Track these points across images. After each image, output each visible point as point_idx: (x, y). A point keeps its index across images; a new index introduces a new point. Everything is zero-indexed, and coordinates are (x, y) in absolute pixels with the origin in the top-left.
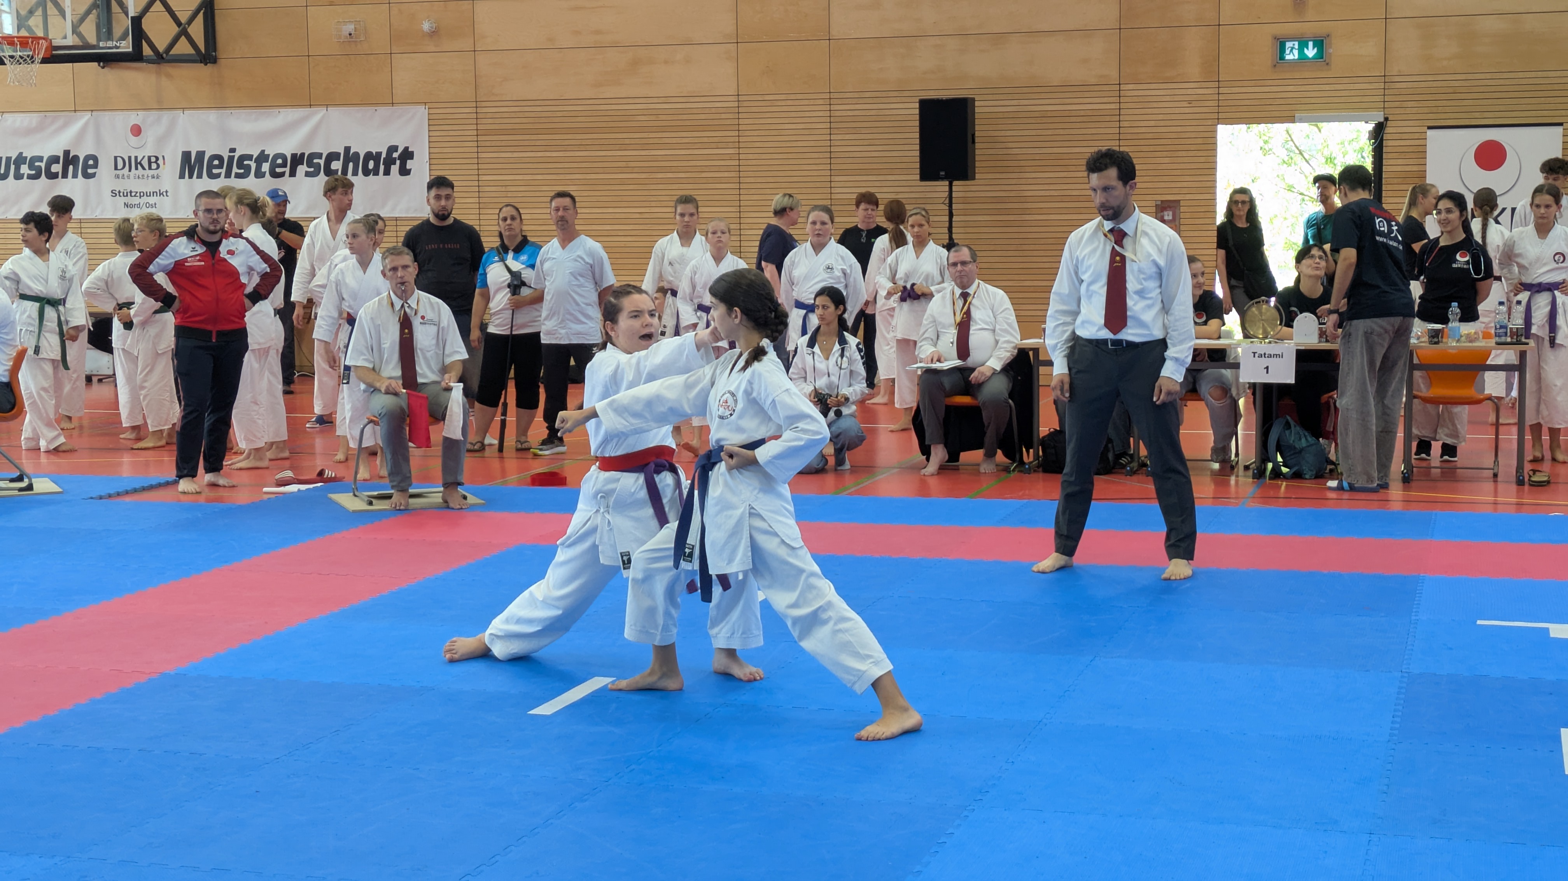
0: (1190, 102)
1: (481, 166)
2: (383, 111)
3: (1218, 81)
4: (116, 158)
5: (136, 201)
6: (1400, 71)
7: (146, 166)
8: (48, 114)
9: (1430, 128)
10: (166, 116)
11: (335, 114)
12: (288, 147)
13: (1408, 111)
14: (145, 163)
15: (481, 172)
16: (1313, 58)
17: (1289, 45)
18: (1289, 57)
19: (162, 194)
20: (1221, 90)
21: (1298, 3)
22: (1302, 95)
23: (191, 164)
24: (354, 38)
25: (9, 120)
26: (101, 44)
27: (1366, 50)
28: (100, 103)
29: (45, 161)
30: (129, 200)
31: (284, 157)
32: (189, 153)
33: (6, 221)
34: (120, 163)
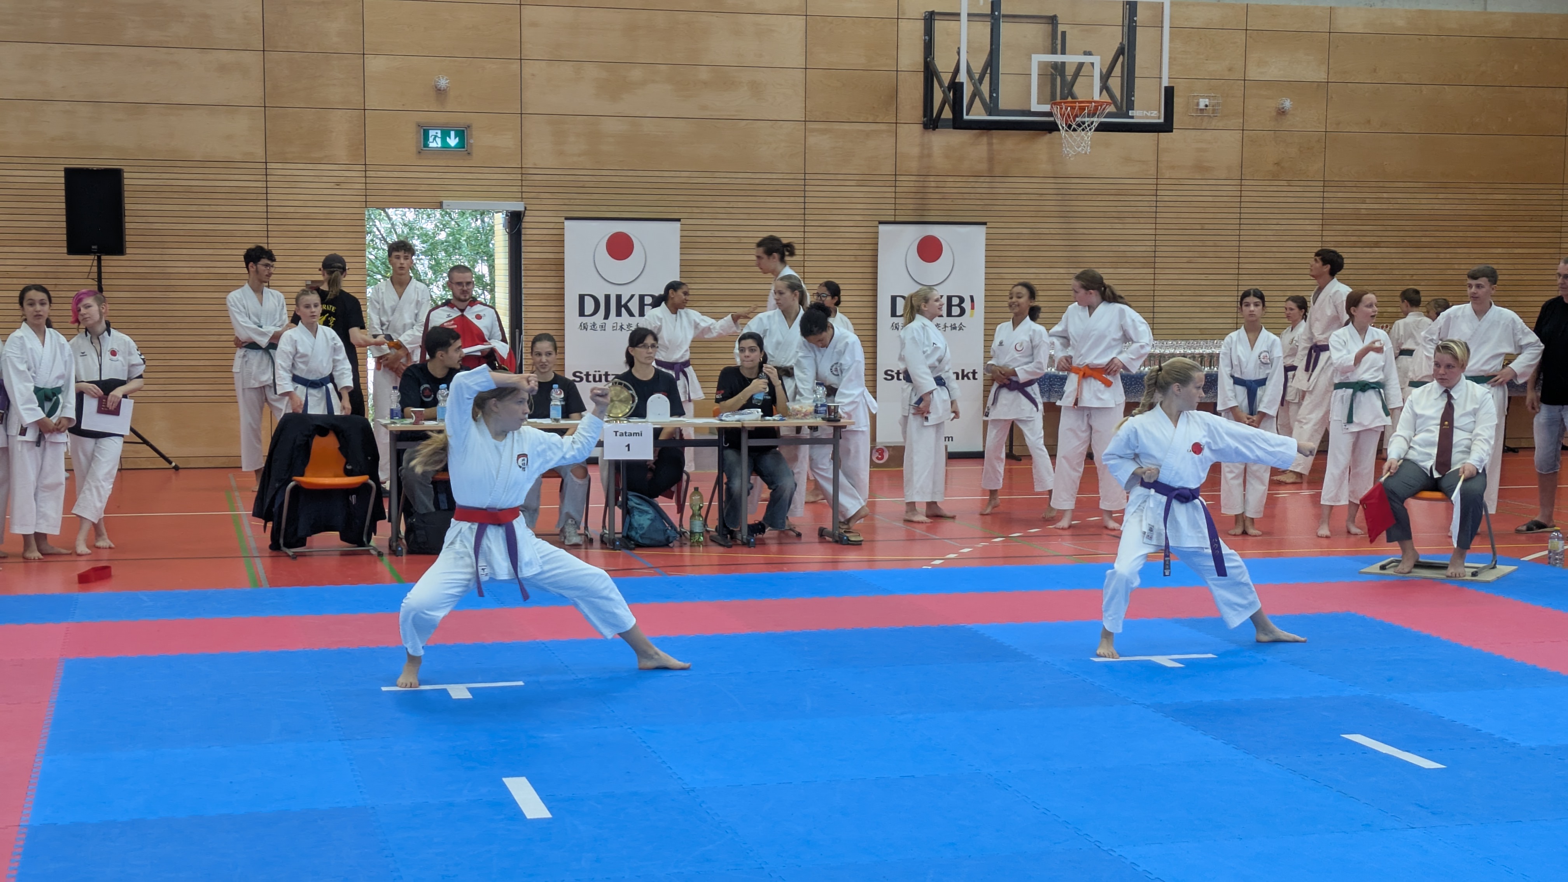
0: (338, 184)
3: (365, 164)
6: (535, 165)
9: (567, 219)
13: (544, 202)
16: (455, 147)
17: (432, 133)
18: (431, 145)
20: (369, 174)
21: (440, 93)
22: (447, 182)
27: (506, 141)
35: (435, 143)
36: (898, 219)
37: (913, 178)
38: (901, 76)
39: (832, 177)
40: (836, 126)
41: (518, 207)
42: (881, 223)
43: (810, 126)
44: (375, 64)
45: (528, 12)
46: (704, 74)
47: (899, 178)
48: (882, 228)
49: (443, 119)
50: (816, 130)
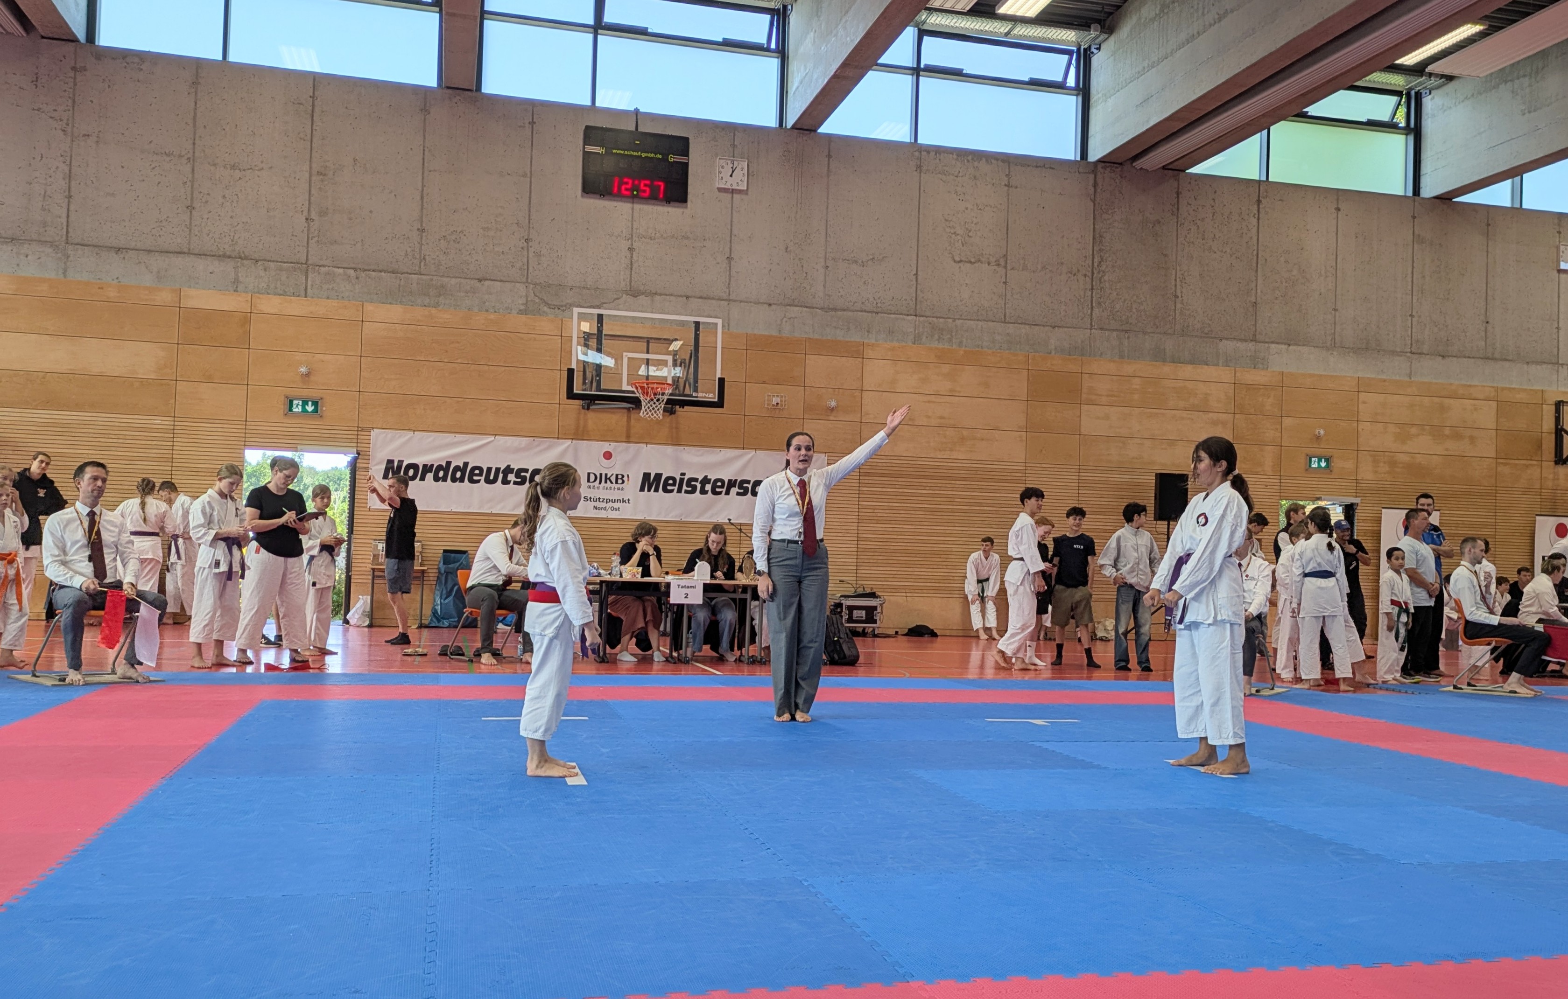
0: (1266, 486)
1: (861, 496)
4: (589, 474)
5: (603, 505)
6: (1363, 478)
7: (614, 481)
8: (536, 439)
9: (1383, 508)
10: (632, 446)
11: (761, 454)
12: (725, 474)
13: (1368, 498)
14: (613, 479)
15: (860, 499)
16: (1325, 467)
17: (1313, 459)
18: (1313, 466)
19: (625, 501)
20: (1282, 481)
21: (1318, 438)
22: (1319, 486)
23: (650, 482)
24: (779, 406)
25: (501, 440)
26: (694, 394)
27: (1349, 465)
28: (580, 434)
29: (530, 472)
30: (598, 504)
31: (722, 481)
32: (649, 474)
33: (491, 514)
34: (592, 478)
35: (1315, 465)
36: (1542, 513)
37: (1549, 491)
38: (1544, 435)
39: (1510, 489)
40: (1511, 461)
41: (1349, 500)
42: (1537, 515)
43: (1500, 461)
44: (1287, 422)
45: (1362, 395)
46: (1447, 431)
47: (1543, 491)
48: (1538, 518)
49: (1318, 452)
50: (1502, 463)
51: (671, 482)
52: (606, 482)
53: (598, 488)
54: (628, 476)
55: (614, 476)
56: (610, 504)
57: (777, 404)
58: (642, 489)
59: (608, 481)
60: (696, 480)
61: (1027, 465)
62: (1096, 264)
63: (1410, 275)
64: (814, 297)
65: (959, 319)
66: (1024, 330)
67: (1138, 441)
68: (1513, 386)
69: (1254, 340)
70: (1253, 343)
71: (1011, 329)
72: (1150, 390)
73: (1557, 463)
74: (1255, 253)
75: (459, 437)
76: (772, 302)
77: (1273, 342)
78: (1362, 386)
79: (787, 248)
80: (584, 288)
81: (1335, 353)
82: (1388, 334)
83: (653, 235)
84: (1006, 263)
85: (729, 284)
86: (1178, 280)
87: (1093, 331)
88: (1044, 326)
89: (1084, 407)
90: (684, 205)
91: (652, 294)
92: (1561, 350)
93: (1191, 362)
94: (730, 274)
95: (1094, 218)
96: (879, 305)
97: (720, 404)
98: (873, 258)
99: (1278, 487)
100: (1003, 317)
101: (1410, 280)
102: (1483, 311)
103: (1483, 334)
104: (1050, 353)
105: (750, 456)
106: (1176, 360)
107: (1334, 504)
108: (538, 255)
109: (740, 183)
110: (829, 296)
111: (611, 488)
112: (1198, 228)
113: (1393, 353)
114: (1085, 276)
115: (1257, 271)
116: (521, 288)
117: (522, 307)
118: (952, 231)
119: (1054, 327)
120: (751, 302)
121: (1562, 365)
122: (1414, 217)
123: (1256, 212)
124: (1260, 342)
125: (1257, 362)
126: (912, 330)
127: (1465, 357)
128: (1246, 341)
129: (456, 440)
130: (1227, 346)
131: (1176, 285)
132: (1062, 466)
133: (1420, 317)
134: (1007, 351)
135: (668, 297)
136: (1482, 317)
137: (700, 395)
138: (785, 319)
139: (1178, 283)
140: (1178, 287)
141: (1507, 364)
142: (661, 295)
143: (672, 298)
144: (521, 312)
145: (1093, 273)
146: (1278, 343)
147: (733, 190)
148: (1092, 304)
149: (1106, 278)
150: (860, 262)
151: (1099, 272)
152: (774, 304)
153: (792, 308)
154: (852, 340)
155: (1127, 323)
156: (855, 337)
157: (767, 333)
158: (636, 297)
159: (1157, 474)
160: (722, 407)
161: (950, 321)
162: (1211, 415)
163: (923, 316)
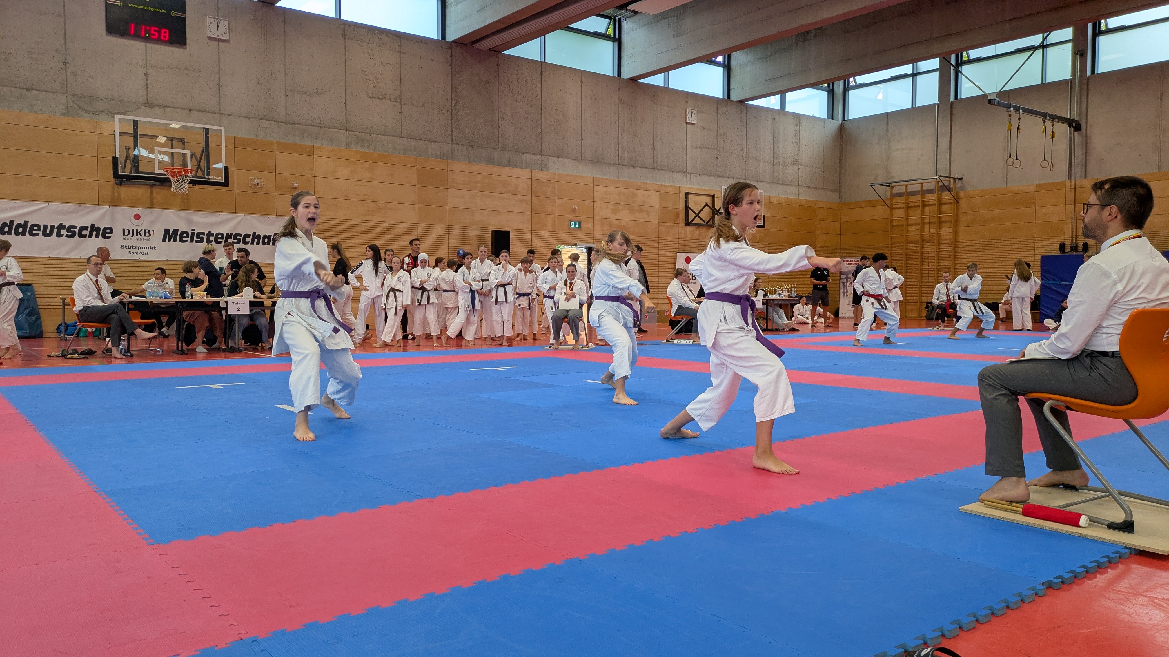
0: (549, 237)
2: (272, 218)
4: (124, 230)
5: (136, 251)
7: (143, 234)
8: (81, 205)
10: (156, 211)
11: (249, 217)
12: (224, 230)
14: (142, 233)
16: (578, 227)
17: (572, 223)
19: (152, 248)
20: (557, 234)
21: (574, 210)
22: (575, 238)
23: (169, 235)
24: (259, 186)
25: (54, 206)
26: (207, 177)
27: (590, 226)
28: (115, 202)
29: (78, 228)
30: (131, 250)
31: (222, 235)
32: (169, 230)
33: (49, 258)
34: (126, 232)
35: (573, 226)
36: (680, 251)
37: (683, 239)
38: (681, 210)
39: (665, 239)
40: (666, 224)
41: (590, 245)
42: (677, 252)
43: (660, 224)
44: (559, 201)
45: (595, 187)
46: (636, 207)
47: (680, 239)
48: (678, 254)
49: (574, 218)
50: (661, 225)
51: (185, 235)
52: (137, 235)
53: (131, 239)
54: (153, 231)
55: (143, 231)
56: (141, 250)
57: (258, 184)
58: (164, 240)
59: (138, 234)
60: (203, 234)
61: (418, 225)
62: (453, 105)
63: (618, 121)
64: (279, 115)
65: (373, 134)
66: (413, 142)
67: (481, 211)
68: (666, 184)
69: (541, 154)
70: (540, 156)
71: (405, 141)
72: (487, 181)
73: (686, 225)
74: (540, 103)
75: (20, 203)
76: (250, 116)
77: (551, 156)
78: (596, 182)
79: (259, 81)
80: (112, 100)
81: (582, 163)
82: (607, 154)
83: (162, 66)
84: (401, 101)
85: (219, 103)
86: (499, 117)
87: (453, 145)
88: (424, 140)
89: (450, 190)
90: (185, 47)
91: (163, 107)
92: (687, 165)
93: (508, 166)
94: (220, 96)
95: (452, 77)
96: (322, 122)
97: (226, 184)
98: (317, 92)
99: (555, 238)
100: (400, 134)
101: (618, 124)
102: (652, 143)
103: (652, 155)
104: (429, 158)
105: (241, 217)
106: (500, 164)
107: (582, 247)
108: (75, 74)
109: (224, 35)
110: (289, 114)
111: (141, 239)
112: (509, 87)
113: (610, 164)
114: (448, 111)
115: (541, 114)
116: (63, 97)
117: (64, 111)
118: (367, 78)
119: (431, 142)
120: (235, 116)
121: (688, 173)
122: (619, 89)
123: (540, 80)
124: (544, 155)
125: (542, 167)
126: (344, 139)
127: (644, 168)
128: (536, 154)
129: (16, 205)
130: (527, 157)
131: (498, 120)
132: (439, 226)
133: (622, 144)
134: (404, 155)
135: (176, 109)
136: (652, 146)
137: (212, 177)
138: (259, 129)
139: (500, 119)
140: (500, 121)
141: (663, 172)
142: (170, 107)
143: (178, 110)
144: (63, 114)
145: (452, 110)
146: (553, 156)
147: (219, 39)
148: (452, 129)
149: (460, 113)
150: (309, 93)
151: (455, 110)
152: (252, 118)
153: (264, 121)
154: (306, 144)
155: (472, 141)
156: (308, 142)
157: (248, 137)
158: (152, 108)
159: (492, 231)
160: (228, 186)
161: (368, 134)
162: (519, 197)
163: (351, 131)
